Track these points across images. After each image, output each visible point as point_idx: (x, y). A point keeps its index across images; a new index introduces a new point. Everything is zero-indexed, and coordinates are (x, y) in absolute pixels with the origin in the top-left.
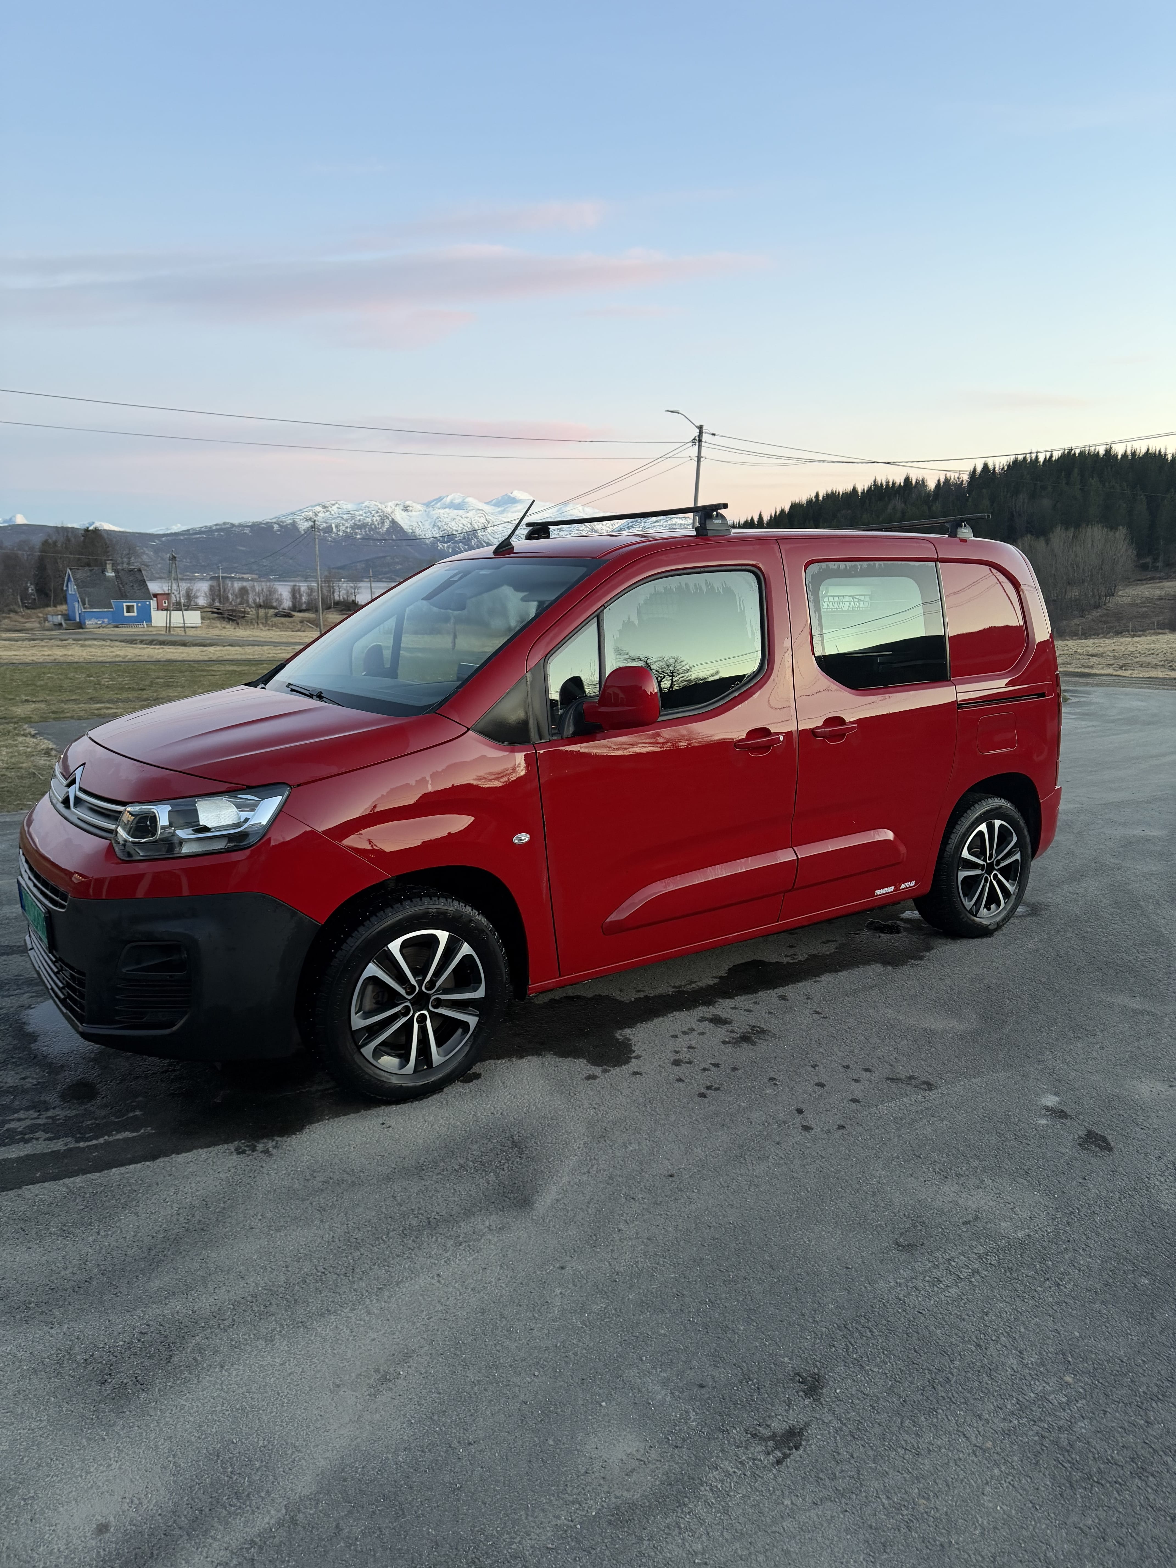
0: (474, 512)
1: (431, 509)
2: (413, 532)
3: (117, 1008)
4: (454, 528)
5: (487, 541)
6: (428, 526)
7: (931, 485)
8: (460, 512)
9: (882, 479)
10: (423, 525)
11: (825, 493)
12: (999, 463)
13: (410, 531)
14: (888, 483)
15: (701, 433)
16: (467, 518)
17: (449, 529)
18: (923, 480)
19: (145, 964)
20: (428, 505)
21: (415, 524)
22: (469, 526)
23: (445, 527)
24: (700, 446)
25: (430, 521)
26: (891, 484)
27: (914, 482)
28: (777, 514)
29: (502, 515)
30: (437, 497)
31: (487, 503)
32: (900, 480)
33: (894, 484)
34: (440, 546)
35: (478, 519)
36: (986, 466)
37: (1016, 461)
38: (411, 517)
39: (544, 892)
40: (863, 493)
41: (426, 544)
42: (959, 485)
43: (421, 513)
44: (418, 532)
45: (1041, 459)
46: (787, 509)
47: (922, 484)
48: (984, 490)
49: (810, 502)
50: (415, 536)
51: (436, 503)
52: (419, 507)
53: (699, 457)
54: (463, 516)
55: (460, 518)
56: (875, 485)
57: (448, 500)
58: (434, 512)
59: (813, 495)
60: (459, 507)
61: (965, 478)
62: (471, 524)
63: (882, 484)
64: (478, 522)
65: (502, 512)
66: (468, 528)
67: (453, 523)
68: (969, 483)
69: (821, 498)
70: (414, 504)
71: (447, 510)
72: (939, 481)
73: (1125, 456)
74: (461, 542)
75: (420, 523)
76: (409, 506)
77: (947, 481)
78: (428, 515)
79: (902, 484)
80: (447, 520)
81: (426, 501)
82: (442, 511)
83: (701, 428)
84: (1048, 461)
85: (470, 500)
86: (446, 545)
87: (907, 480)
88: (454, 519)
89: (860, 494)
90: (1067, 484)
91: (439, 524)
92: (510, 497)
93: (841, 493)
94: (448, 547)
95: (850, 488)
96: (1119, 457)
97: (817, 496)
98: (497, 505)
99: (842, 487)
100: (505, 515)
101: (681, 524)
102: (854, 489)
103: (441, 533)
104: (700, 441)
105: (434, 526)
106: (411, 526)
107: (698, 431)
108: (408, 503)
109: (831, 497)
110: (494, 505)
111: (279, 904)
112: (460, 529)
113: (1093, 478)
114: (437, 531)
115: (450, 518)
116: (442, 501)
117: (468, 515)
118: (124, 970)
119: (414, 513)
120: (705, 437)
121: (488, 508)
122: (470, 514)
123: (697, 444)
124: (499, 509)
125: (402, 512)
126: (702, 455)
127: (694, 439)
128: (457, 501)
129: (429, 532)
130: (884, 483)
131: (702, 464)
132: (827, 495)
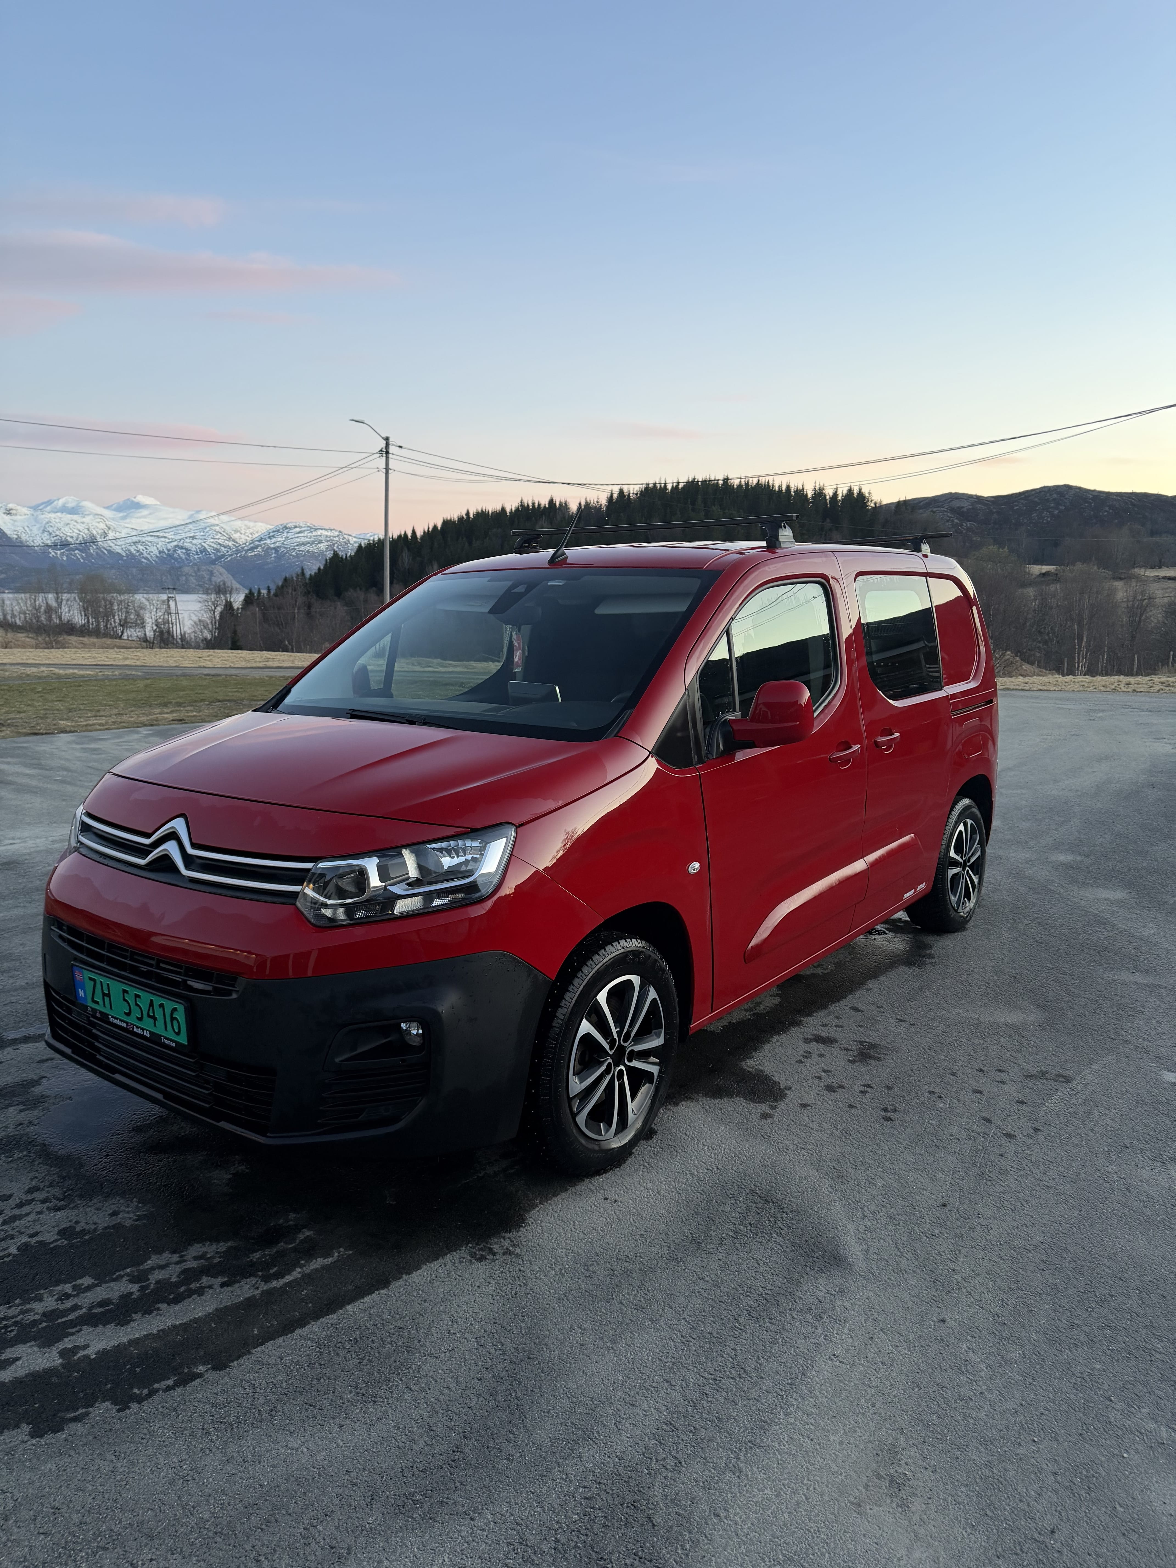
0: (91, 517)
1: (39, 513)
2: (19, 537)
3: (321, 1108)
4: (68, 534)
5: (108, 548)
6: (35, 530)
7: (573, 508)
8: (75, 517)
9: (528, 501)
10: (31, 530)
11: (475, 511)
12: (633, 489)
13: (15, 536)
14: (533, 504)
15: (387, 445)
16: (83, 523)
17: (62, 535)
18: (566, 503)
19: (360, 1050)
20: (35, 508)
21: (20, 529)
22: (86, 532)
23: (58, 533)
24: (387, 458)
25: (38, 526)
26: (536, 505)
27: (558, 504)
28: (430, 530)
29: (125, 521)
30: (46, 500)
31: (107, 508)
32: (545, 502)
33: (539, 505)
34: (52, 553)
35: (97, 524)
36: (621, 492)
37: (647, 488)
38: (15, 521)
39: (708, 923)
40: (511, 512)
41: (36, 552)
42: (598, 509)
43: (26, 516)
44: (24, 537)
45: (669, 487)
46: (439, 526)
47: (564, 507)
48: (622, 514)
49: (461, 519)
50: (21, 542)
51: (46, 507)
52: (25, 510)
53: (387, 469)
54: (79, 521)
55: (75, 524)
56: (522, 505)
57: (60, 503)
58: (43, 516)
59: (464, 513)
60: (73, 511)
61: (604, 502)
62: (88, 530)
63: (528, 505)
64: (97, 528)
65: (124, 518)
66: (85, 535)
67: (67, 529)
68: (607, 507)
69: (471, 516)
70: (19, 508)
71: (59, 514)
72: (580, 504)
73: (740, 486)
74: (77, 549)
75: (26, 528)
76: (11, 509)
77: (587, 504)
78: (36, 520)
79: (547, 506)
80: (59, 525)
81: (34, 504)
82: (53, 515)
83: (387, 439)
84: (675, 489)
85: (87, 504)
86: (59, 552)
87: (551, 502)
88: (68, 524)
89: (508, 514)
90: (693, 510)
91: (51, 530)
92: (133, 501)
93: (490, 512)
94: (62, 554)
95: (499, 508)
96: (735, 486)
97: (468, 514)
98: (119, 509)
99: (492, 506)
100: (128, 521)
101: (327, 536)
102: (503, 509)
103: (53, 539)
104: (387, 453)
105: (44, 531)
106: (15, 531)
107: (385, 442)
108: (10, 506)
109: (482, 515)
110: (115, 510)
111: (518, 961)
112: (75, 535)
113: (714, 505)
114: (48, 537)
115: (62, 523)
116: (53, 505)
117: (84, 520)
118: (337, 1060)
119: (18, 517)
120: (392, 449)
121: (108, 513)
122: (87, 519)
123: (384, 455)
124: (121, 514)
125: (5, 516)
126: (390, 467)
127: (381, 451)
128: (70, 505)
129: (38, 538)
130: (530, 504)
131: (390, 476)
132: (478, 513)
